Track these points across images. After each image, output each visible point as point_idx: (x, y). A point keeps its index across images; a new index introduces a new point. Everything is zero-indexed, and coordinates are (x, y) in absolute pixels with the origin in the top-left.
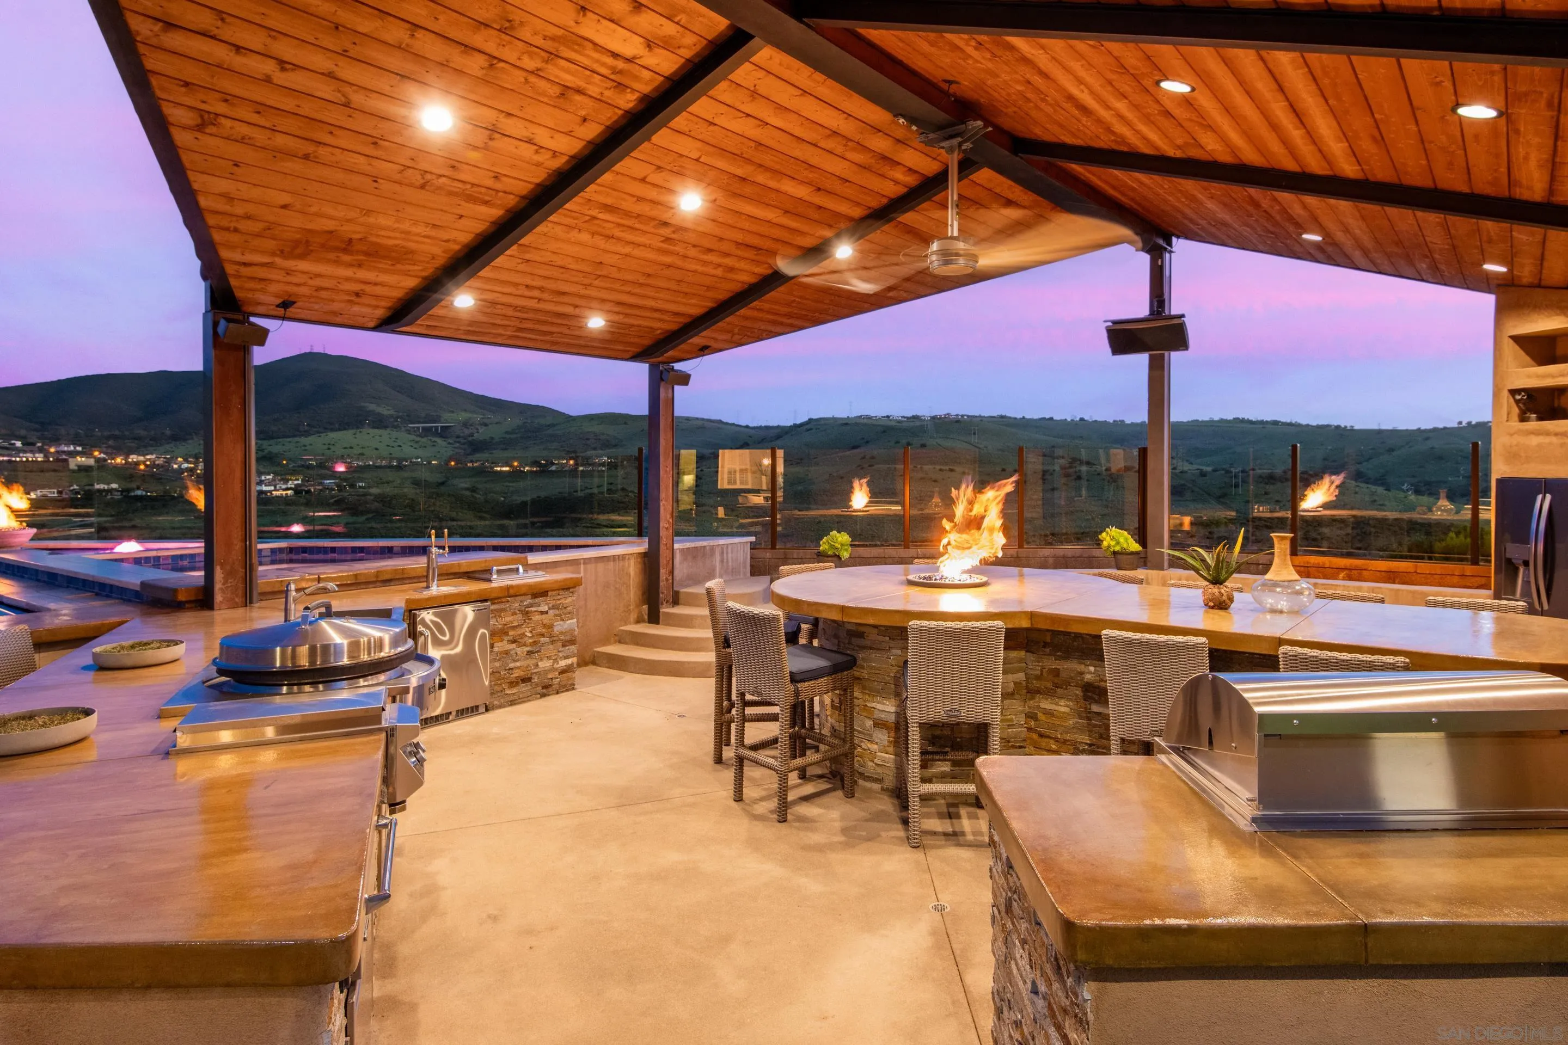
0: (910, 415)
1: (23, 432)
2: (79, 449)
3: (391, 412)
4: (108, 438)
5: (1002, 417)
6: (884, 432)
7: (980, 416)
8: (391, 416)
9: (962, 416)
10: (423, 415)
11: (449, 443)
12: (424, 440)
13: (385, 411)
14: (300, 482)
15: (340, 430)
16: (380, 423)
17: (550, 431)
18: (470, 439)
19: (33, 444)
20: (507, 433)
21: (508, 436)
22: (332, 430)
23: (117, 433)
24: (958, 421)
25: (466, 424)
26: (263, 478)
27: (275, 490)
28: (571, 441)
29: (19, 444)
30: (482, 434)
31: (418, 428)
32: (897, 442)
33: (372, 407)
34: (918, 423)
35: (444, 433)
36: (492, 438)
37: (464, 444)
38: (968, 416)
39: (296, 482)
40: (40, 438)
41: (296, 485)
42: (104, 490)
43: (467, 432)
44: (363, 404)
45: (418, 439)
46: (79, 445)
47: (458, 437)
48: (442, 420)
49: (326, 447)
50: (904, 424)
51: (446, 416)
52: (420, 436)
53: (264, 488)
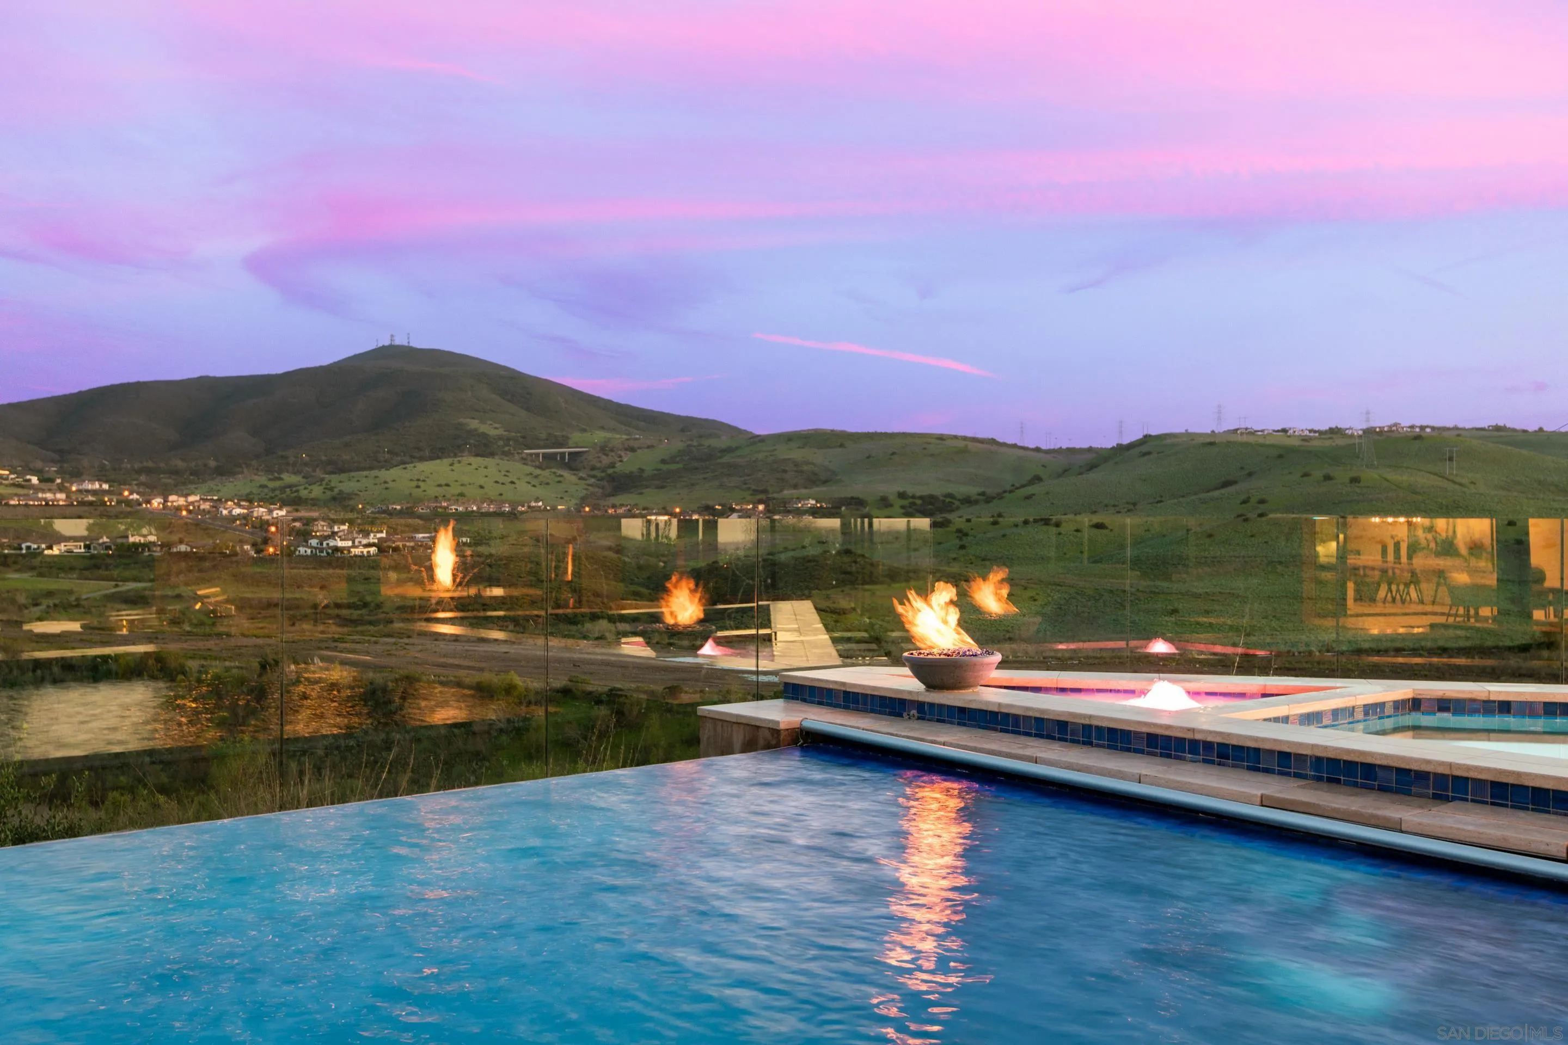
0: (1324, 427)
1: (39, 464)
2: (106, 486)
3: (500, 432)
4: (139, 472)
5: (1498, 428)
6: (1280, 456)
7: (1456, 428)
8: (500, 438)
9: (1422, 428)
10: (544, 436)
11: (581, 478)
12: (546, 473)
13: (491, 429)
14: (384, 535)
15: (431, 459)
16: (484, 447)
17: (727, 459)
18: (610, 471)
19: (52, 480)
20: (663, 461)
21: (665, 467)
22: (422, 459)
23: (150, 464)
24: (1418, 438)
25: (604, 449)
26: (336, 529)
27: (354, 546)
28: (760, 475)
29: (35, 480)
30: (628, 464)
31: (537, 455)
32: (1306, 475)
33: (474, 424)
34: (1340, 442)
35: (573, 462)
36: (642, 470)
37: (601, 479)
38: (1433, 428)
39: (379, 535)
40: (60, 472)
41: (379, 539)
42: (140, 545)
43: (606, 460)
44: (462, 420)
45: (538, 472)
46: (106, 482)
47: (593, 468)
48: (571, 443)
49: (415, 483)
50: (1315, 443)
51: (576, 436)
52: (540, 467)
53: (340, 544)
